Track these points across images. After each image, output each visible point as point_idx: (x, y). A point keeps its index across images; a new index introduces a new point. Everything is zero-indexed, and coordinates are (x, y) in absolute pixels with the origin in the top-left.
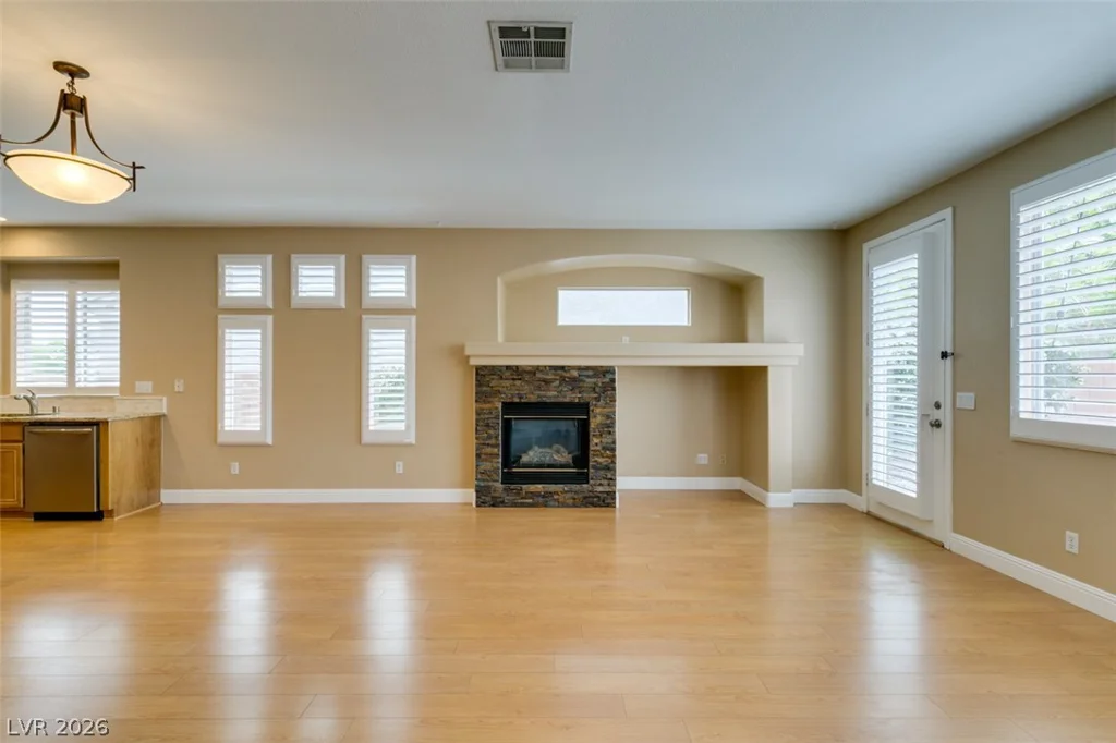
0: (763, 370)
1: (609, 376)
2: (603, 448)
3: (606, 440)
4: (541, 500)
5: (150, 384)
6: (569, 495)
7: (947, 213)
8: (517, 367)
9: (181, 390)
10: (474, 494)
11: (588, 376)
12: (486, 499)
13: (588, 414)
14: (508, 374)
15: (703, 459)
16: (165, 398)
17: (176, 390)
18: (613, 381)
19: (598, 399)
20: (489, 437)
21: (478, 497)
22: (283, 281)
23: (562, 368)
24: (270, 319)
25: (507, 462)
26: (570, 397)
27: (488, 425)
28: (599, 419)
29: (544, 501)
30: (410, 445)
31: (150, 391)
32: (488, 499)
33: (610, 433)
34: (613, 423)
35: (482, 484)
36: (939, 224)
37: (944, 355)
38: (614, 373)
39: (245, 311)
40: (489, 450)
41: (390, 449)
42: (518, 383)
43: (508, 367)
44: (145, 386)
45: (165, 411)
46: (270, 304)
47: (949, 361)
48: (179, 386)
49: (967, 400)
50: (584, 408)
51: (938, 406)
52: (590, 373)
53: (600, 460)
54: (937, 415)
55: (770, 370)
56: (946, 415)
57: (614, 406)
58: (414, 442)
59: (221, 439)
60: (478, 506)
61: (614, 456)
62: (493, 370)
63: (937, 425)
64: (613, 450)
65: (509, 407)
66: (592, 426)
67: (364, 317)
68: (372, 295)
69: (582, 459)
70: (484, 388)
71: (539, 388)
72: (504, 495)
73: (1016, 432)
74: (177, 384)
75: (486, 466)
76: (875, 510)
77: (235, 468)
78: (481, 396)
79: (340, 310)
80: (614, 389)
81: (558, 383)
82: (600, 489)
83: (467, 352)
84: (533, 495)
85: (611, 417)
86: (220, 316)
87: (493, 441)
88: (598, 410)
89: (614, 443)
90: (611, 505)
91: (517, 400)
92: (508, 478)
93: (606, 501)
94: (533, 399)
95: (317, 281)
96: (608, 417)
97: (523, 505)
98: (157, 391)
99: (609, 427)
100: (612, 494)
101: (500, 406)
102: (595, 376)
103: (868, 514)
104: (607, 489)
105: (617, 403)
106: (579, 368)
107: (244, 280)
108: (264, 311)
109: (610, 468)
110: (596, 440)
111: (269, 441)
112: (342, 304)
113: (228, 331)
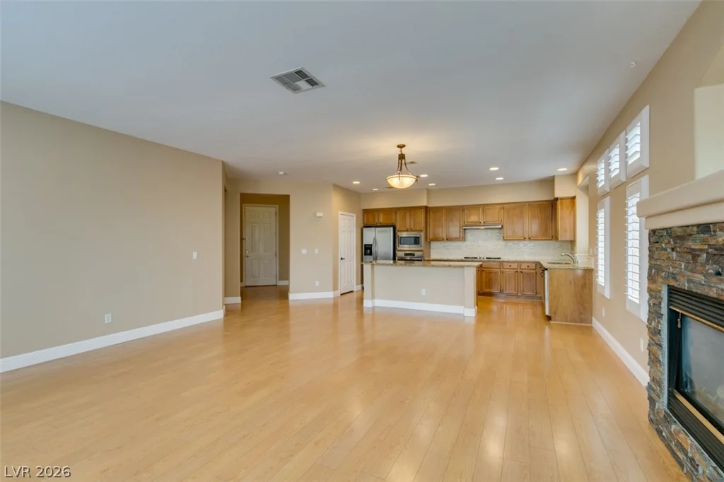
5: (592, 249)
16: (593, 259)
40: (655, 349)
43: (667, 230)
45: (593, 267)
67: (629, 186)
68: (629, 161)
78: (651, 273)
79: (625, 182)
84: (681, 448)
111: (607, 296)
112: (623, 178)
113: (599, 212)
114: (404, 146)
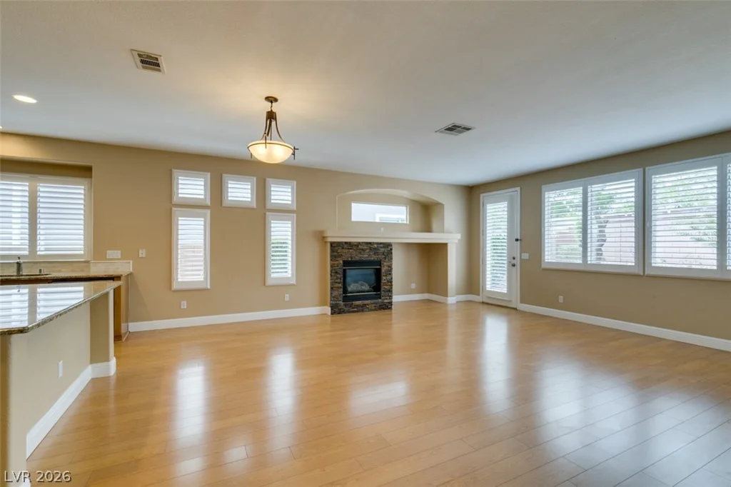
0: (446, 245)
1: (390, 247)
2: (388, 281)
3: (389, 277)
4: (360, 308)
5: (119, 252)
6: (373, 305)
7: (518, 189)
8: (350, 243)
9: (144, 256)
10: (330, 308)
11: (381, 247)
12: (336, 310)
13: (380, 265)
14: (345, 246)
15: (413, 286)
16: (131, 262)
17: (140, 256)
18: (391, 249)
19: (385, 258)
20: (337, 278)
21: (332, 310)
22: (217, 190)
23: (370, 243)
24: (208, 212)
25: (345, 291)
26: (374, 258)
27: (336, 273)
28: (386, 268)
29: (361, 309)
30: (293, 285)
31: (120, 257)
32: (337, 310)
33: (390, 274)
34: (391, 269)
35: (334, 303)
36: (515, 192)
37: (517, 240)
38: (391, 246)
39: (192, 207)
40: (337, 285)
41: (282, 287)
42: (351, 250)
43: (346, 243)
44: (114, 254)
45: (131, 270)
46: (208, 202)
47: (519, 242)
48: (142, 253)
49: (526, 256)
50: (379, 263)
51: (514, 258)
52: (382, 246)
53: (386, 287)
54: (514, 262)
55: (449, 245)
56: (517, 262)
57: (391, 262)
58: (295, 283)
59: (175, 287)
60: (332, 314)
61: (392, 285)
62: (339, 244)
63: (514, 265)
64: (391, 282)
65: (346, 263)
66: (383, 271)
67: (267, 213)
68: (272, 201)
69: (377, 287)
70: (335, 254)
71: (360, 253)
72: (344, 307)
73: (543, 266)
74: (140, 252)
75: (335, 293)
76: (485, 300)
77: (184, 305)
78: (333, 258)
79: (253, 209)
80: (392, 253)
81: (368, 251)
82: (386, 301)
83: (325, 235)
84: (357, 306)
85: (390, 267)
86: (174, 209)
87: (339, 281)
88: (385, 264)
89: (392, 279)
90: (390, 308)
91: (350, 259)
92: (346, 299)
93: (387, 307)
94: (357, 258)
95: (240, 191)
96: (389, 267)
97: (353, 312)
98: (124, 257)
99: (389, 272)
100: (391, 303)
101: (341, 262)
102: (384, 247)
103: (483, 303)
104: (389, 301)
105: (393, 260)
106: (378, 243)
107: (191, 187)
108: (205, 207)
109: (390, 291)
110: (384, 278)
111: (209, 287)
112: (254, 205)
113: (180, 218)
114: (276, 100)
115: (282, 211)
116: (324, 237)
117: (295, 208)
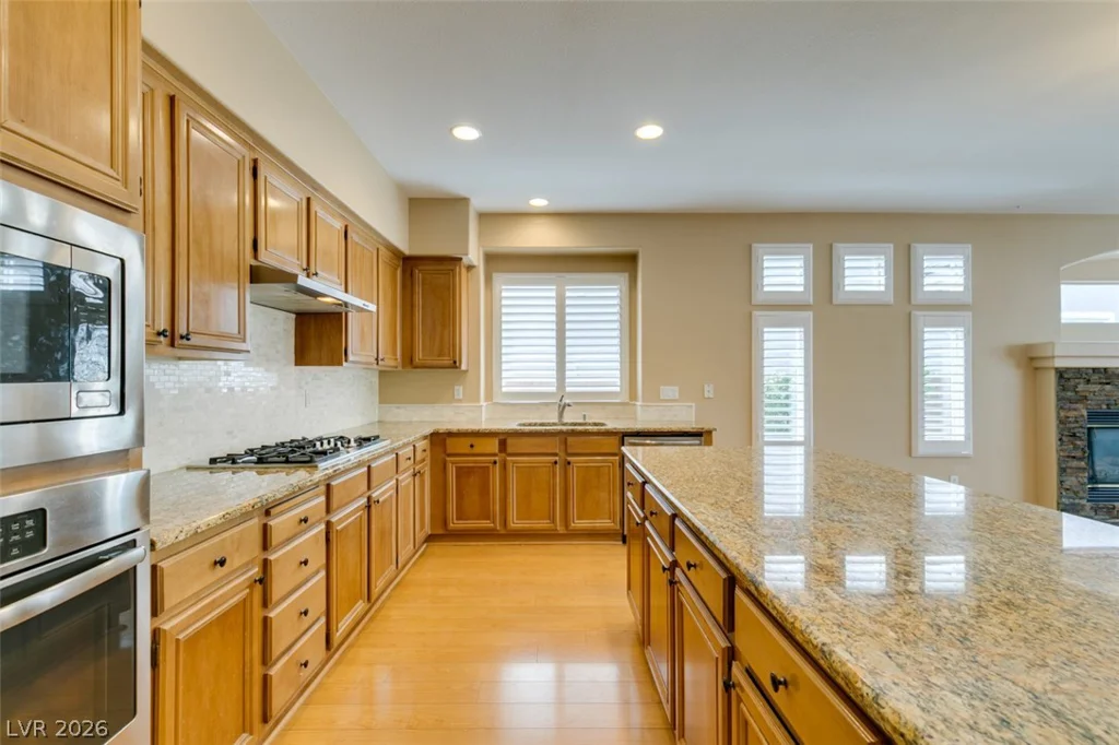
5: (676, 388)
8: (1105, 369)
9: (711, 396)
14: (1095, 377)
16: (694, 405)
17: (706, 395)
20: (1074, 448)
22: (825, 274)
24: (810, 316)
25: (1091, 476)
27: (1072, 435)
30: (968, 457)
31: (677, 396)
35: (1066, 502)
39: (784, 307)
40: (1073, 463)
41: (944, 461)
42: (1107, 387)
44: (670, 391)
45: (694, 419)
46: (810, 298)
48: (709, 391)
58: (972, 454)
65: (1095, 415)
67: (914, 313)
68: (926, 289)
70: (1070, 394)
74: (706, 388)
75: (1070, 481)
78: (1066, 403)
79: (888, 305)
86: (755, 313)
87: (1078, 454)
91: (1104, 407)
92: (1094, 494)
95: (865, 274)
98: (683, 397)
101: (1084, 412)
107: (784, 272)
108: (805, 307)
112: (890, 299)
113: (766, 330)
115: (945, 308)
116: (1032, 359)
117: (969, 299)
